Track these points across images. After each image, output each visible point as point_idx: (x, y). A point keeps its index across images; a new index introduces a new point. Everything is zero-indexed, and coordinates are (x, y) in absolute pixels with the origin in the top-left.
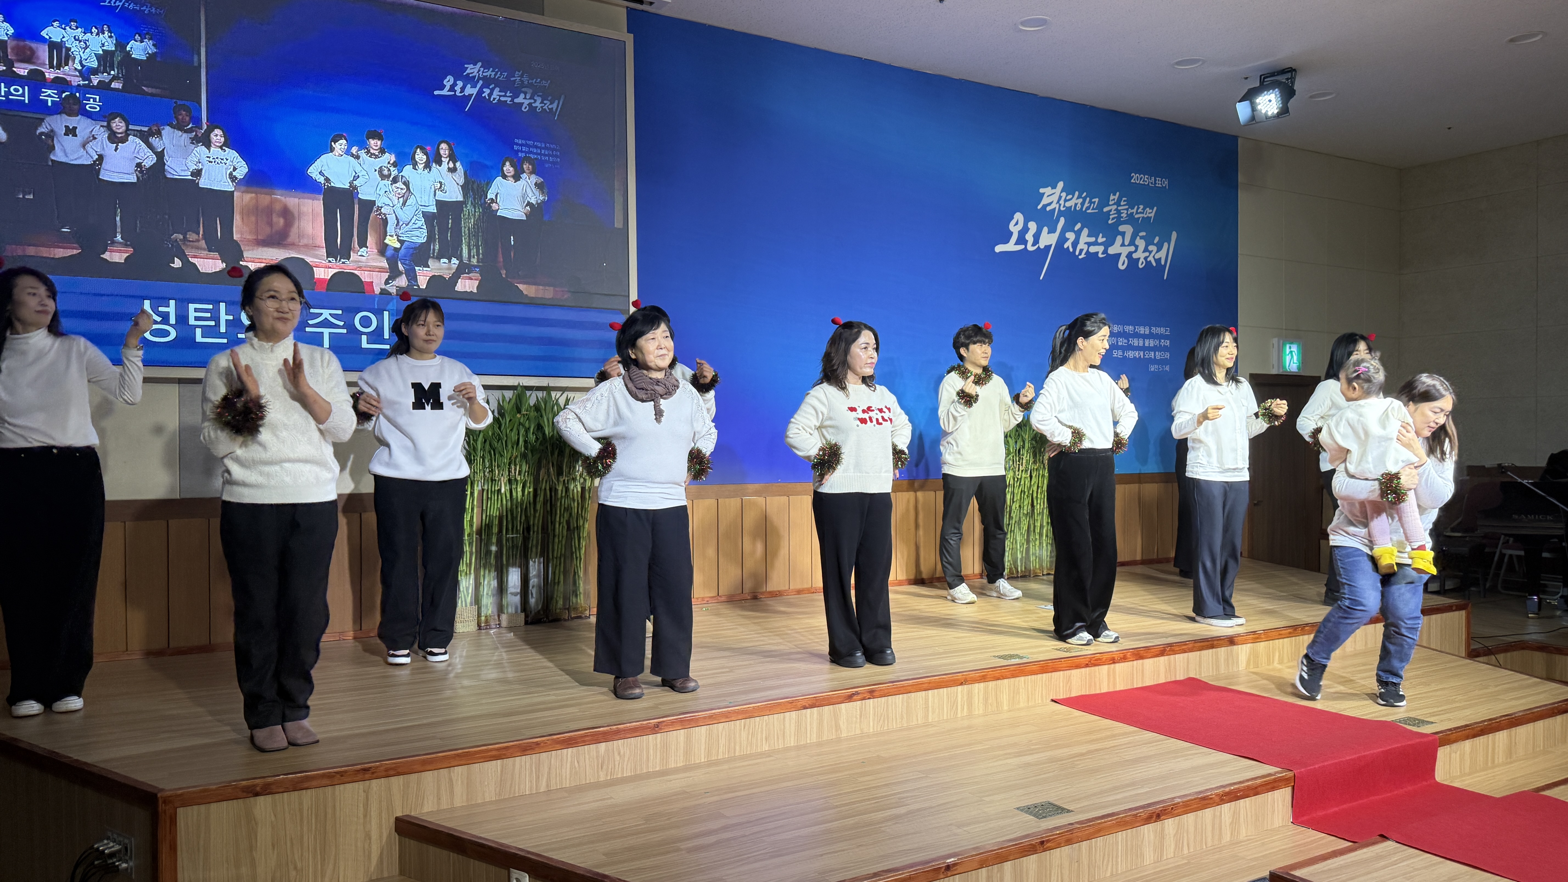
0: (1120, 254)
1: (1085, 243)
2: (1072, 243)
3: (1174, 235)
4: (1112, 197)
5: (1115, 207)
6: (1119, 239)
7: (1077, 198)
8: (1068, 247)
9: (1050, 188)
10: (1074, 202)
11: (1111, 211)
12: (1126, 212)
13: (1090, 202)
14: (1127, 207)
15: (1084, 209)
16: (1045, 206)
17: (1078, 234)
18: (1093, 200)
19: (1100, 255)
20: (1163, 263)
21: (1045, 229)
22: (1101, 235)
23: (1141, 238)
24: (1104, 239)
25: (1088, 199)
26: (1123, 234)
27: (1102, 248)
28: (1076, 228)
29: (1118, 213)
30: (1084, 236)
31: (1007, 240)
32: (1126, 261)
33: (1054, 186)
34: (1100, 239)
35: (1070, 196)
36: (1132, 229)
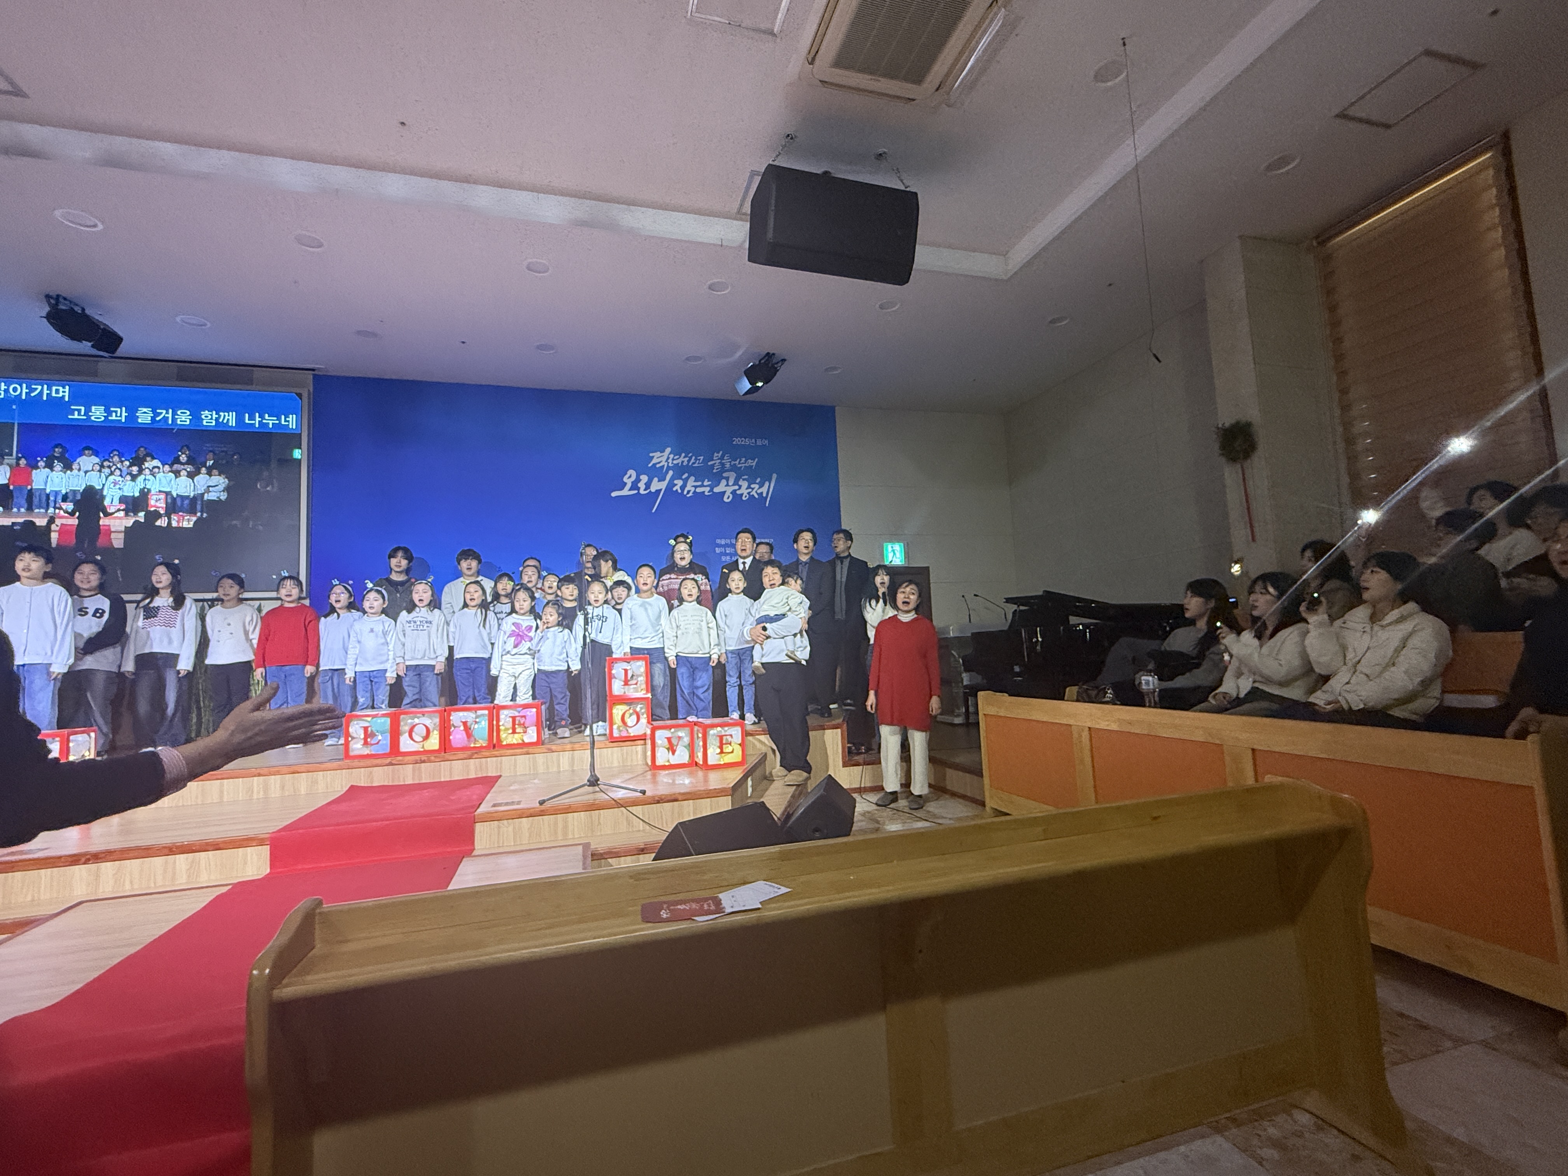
0: (724, 492)
1: (692, 486)
2: (681, 488)
3: (775, 476)
4: (716, 454)
5: (719, 461)
6: (724, 482)
7: (684, 458)
8: (677, 490)
9: (659, 452)
10: (682, 460)
11: (715, 463)
12: (729, 463)
13: (696, 459)
14: (730, 460)
15: (690, 464)
16: (654, 465)
17: (685, 481)
18: (698, 458)
19: (706, 493)
20: (764, 495)
21: (656, 479)
22: (706, 480)
23: (744, 480)
24: (710, 483)
25: (694, 458)
26: (727, 479)
27: (708, 489)
28: (684, 477)
29: (723, 465)
30: (691, 482)
31: (622, 489)
32: (731, 496)
33: (663, 451)
34: (706, 483)
35: (677, 457)
36: (735, 475)
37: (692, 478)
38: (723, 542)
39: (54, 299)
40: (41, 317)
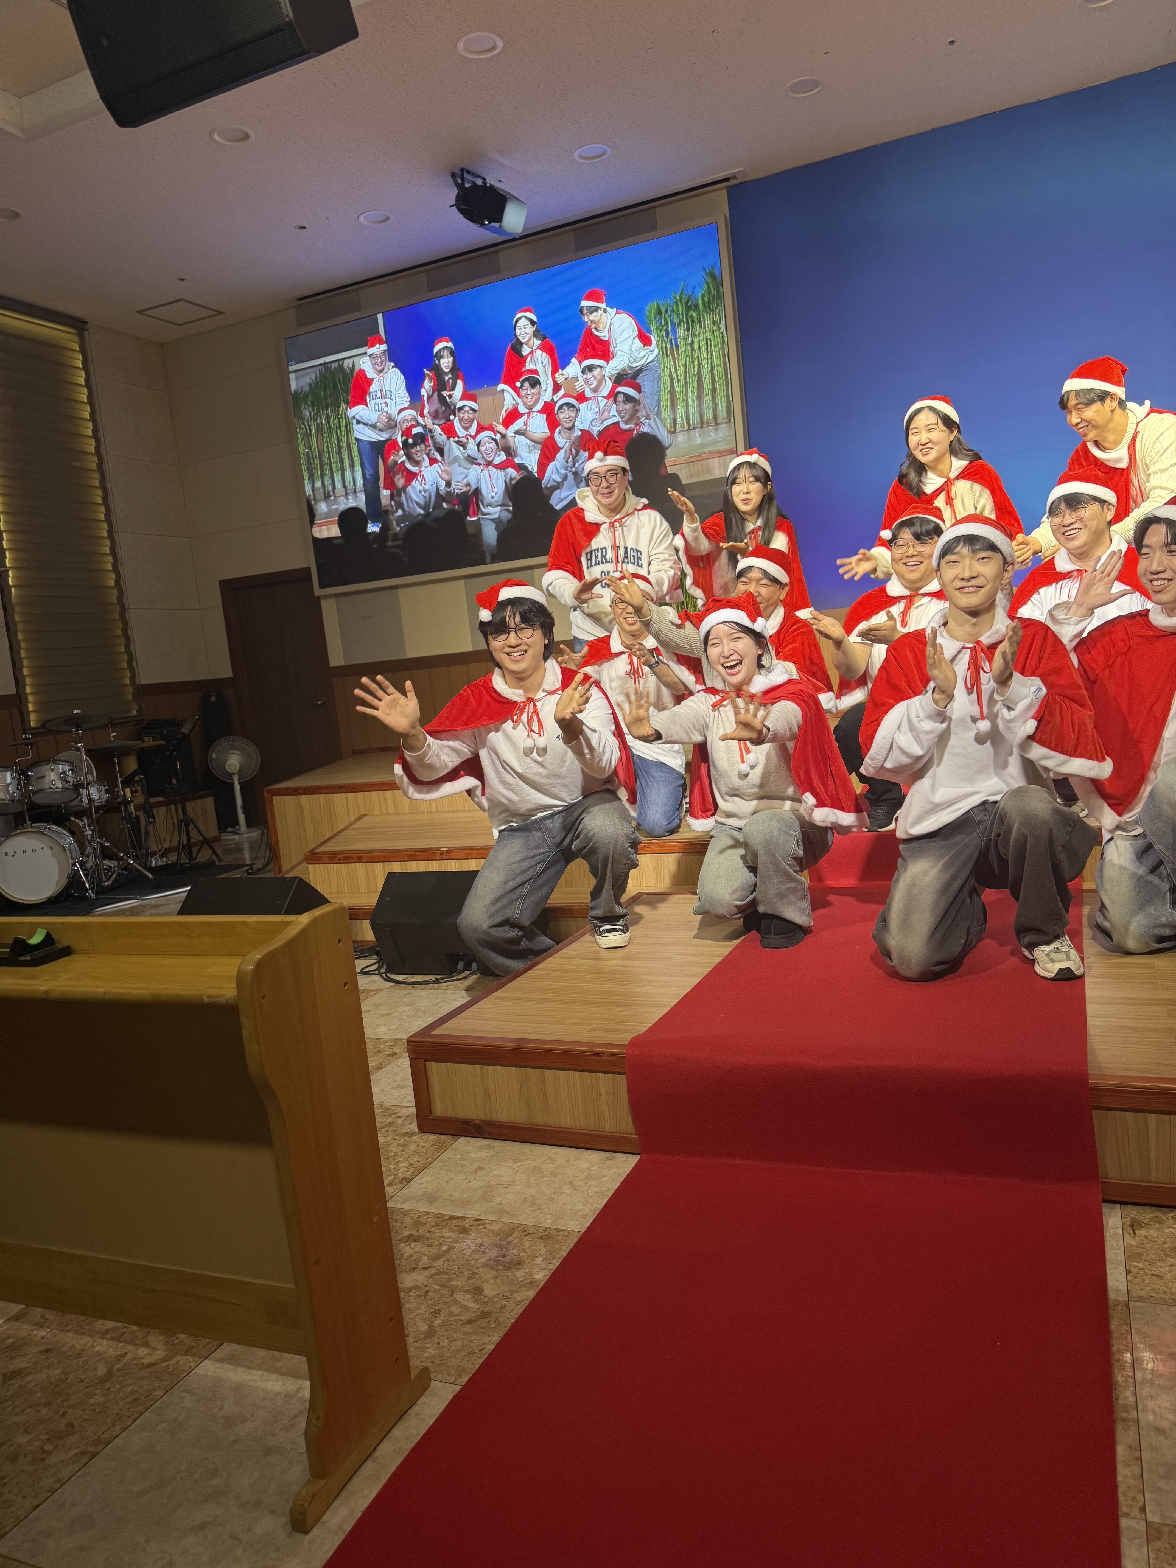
39: (459, 175)
40: (451, 206)
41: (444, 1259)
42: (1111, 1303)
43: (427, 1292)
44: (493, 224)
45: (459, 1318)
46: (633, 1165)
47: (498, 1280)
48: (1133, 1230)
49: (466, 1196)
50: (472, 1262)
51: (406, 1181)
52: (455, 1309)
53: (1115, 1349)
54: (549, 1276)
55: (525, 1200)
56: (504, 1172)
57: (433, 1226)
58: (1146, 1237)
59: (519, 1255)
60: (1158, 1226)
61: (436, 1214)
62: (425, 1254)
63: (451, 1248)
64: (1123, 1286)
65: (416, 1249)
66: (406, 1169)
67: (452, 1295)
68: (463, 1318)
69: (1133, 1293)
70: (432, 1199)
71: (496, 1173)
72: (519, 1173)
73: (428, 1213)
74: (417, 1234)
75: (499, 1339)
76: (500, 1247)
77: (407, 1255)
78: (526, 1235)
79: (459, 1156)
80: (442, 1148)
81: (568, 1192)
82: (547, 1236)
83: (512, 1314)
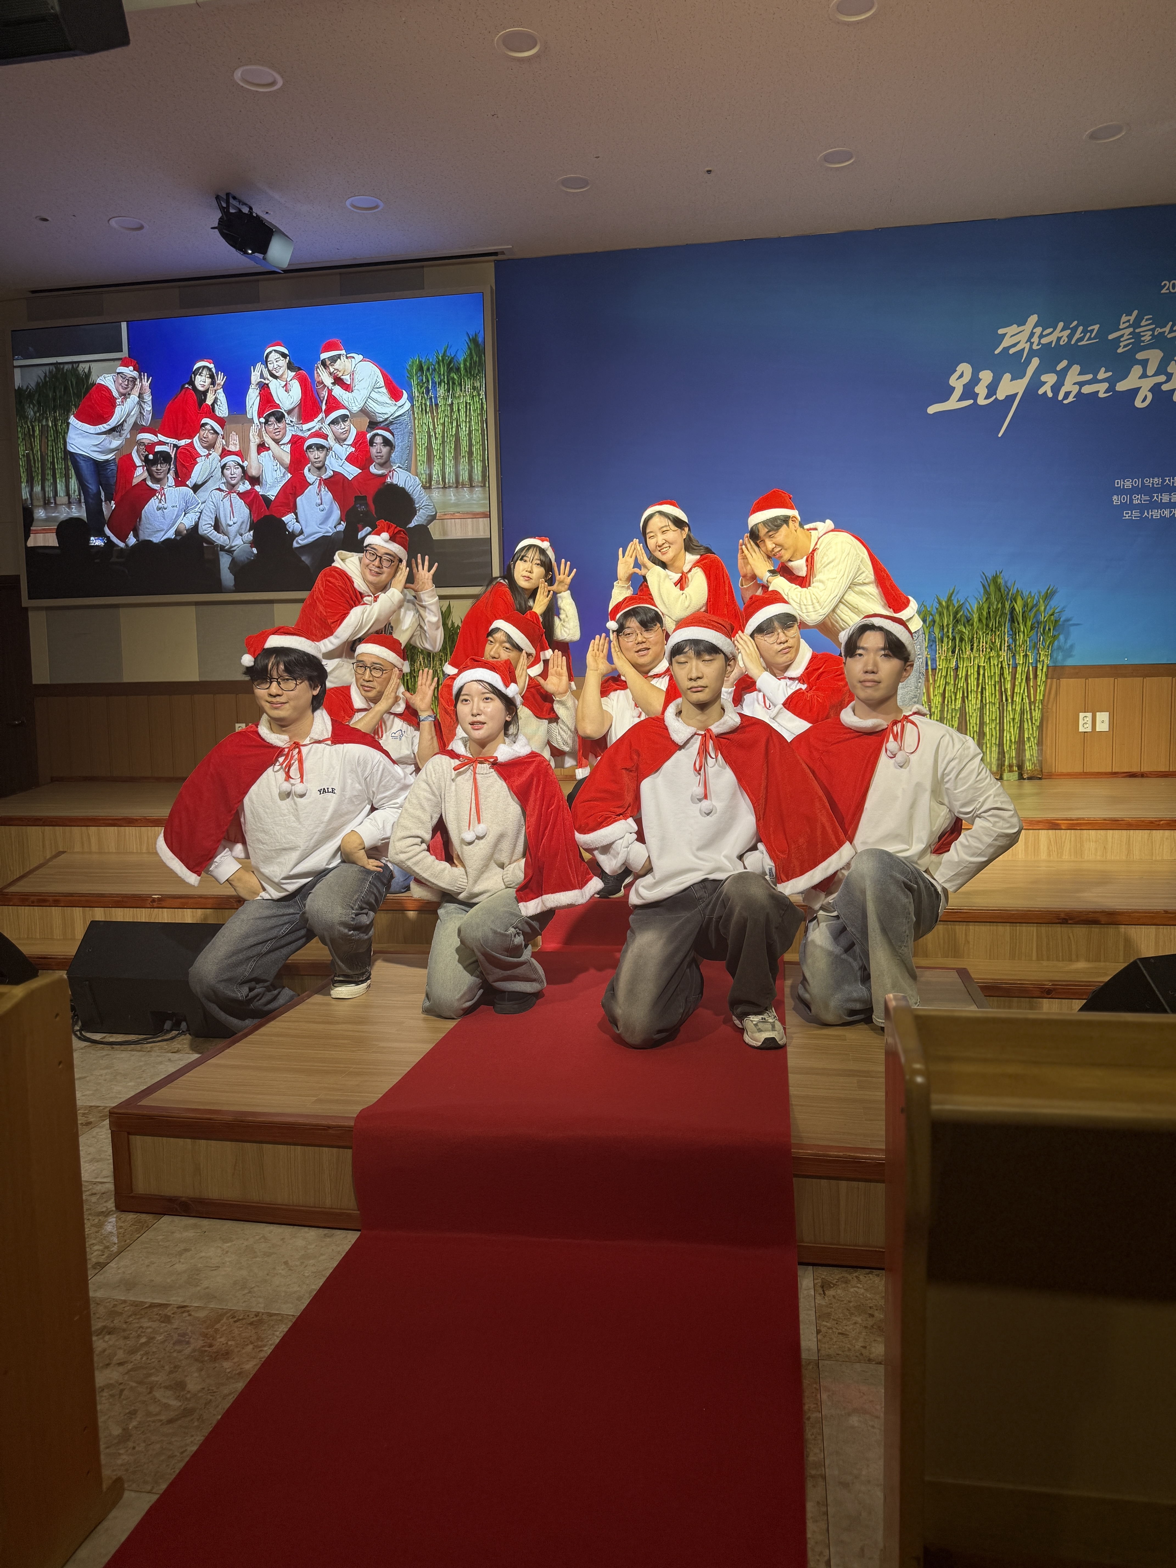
0: (1137, 390)
1: (1074, 384)
2: (1053, 388)
4: (1124, 318)
5: (1131, 330)
6: (1137, 370)
7: (1061, 331)
8: (1045, 393)
9: (1015, 326)
10: (1058, 335)
11: (1122, 336)
12: (1151, 333)
13: (1085, 332)
14: (1154, 326)
15: (1073, 342)
16: (1006, 349)
17: (1062, 376)
18: (1089, 329)
19: (1102, 395)
21: (1007, 376)
22: (1103, 369)
24: (1110, 374)
25: (1081, 328)
26: (1144, 363)
27: (1106, 385)
28: (1059, 368)
29: (1136, 336)
30: (1074, 375)
31: (945, 398)
32: (1150, 396)
33: (1022, 322)
34: (1102, 375)
35: (1051, 330)
36: (1162, 354)
37: (1076, 368)
38: (1128, 484)
39: (224, 200)
40: (212, 228)
41: (142, 1352)
42: (803, 1363)
43: (122, 1391)
44: (256, 254)
45: (158, 1418)
46: (353, 1241)
47: (203, 1373)
48: (823, 1291)
49: (169, 1280)
50: (175, 1354)
51: (101, 1266)
52: (153, 1409)
53: (806, 1407)
54: (260, 1365)
55: (235, 1283)
56: (211, 1252)
57: (130, 1316)
58: (834, 1297)
59: (227, 1343)
60: (844, 1285)
61: (134, 1302)
62: (120, 1348)
63: (151, 1339)
64: (813, 1346)
65: (111, 1343)
66: (100, 1253)
67: (150, 1393)
68: (163, 1417)
69: (823, 1352)
70: (129, 1285)
71: (203, 1254)
72: (229, 1254)
73: (125, 1302)
74: (112, 1325)
75: (203, 1438)
76: (205, 1335)
77: (99, 1349)
78: (235, 1322)
79: (161, 1237)
80: (143, 1228)
81: (283, 1272)
82: (258, 1321)
83: (218, 1409)
